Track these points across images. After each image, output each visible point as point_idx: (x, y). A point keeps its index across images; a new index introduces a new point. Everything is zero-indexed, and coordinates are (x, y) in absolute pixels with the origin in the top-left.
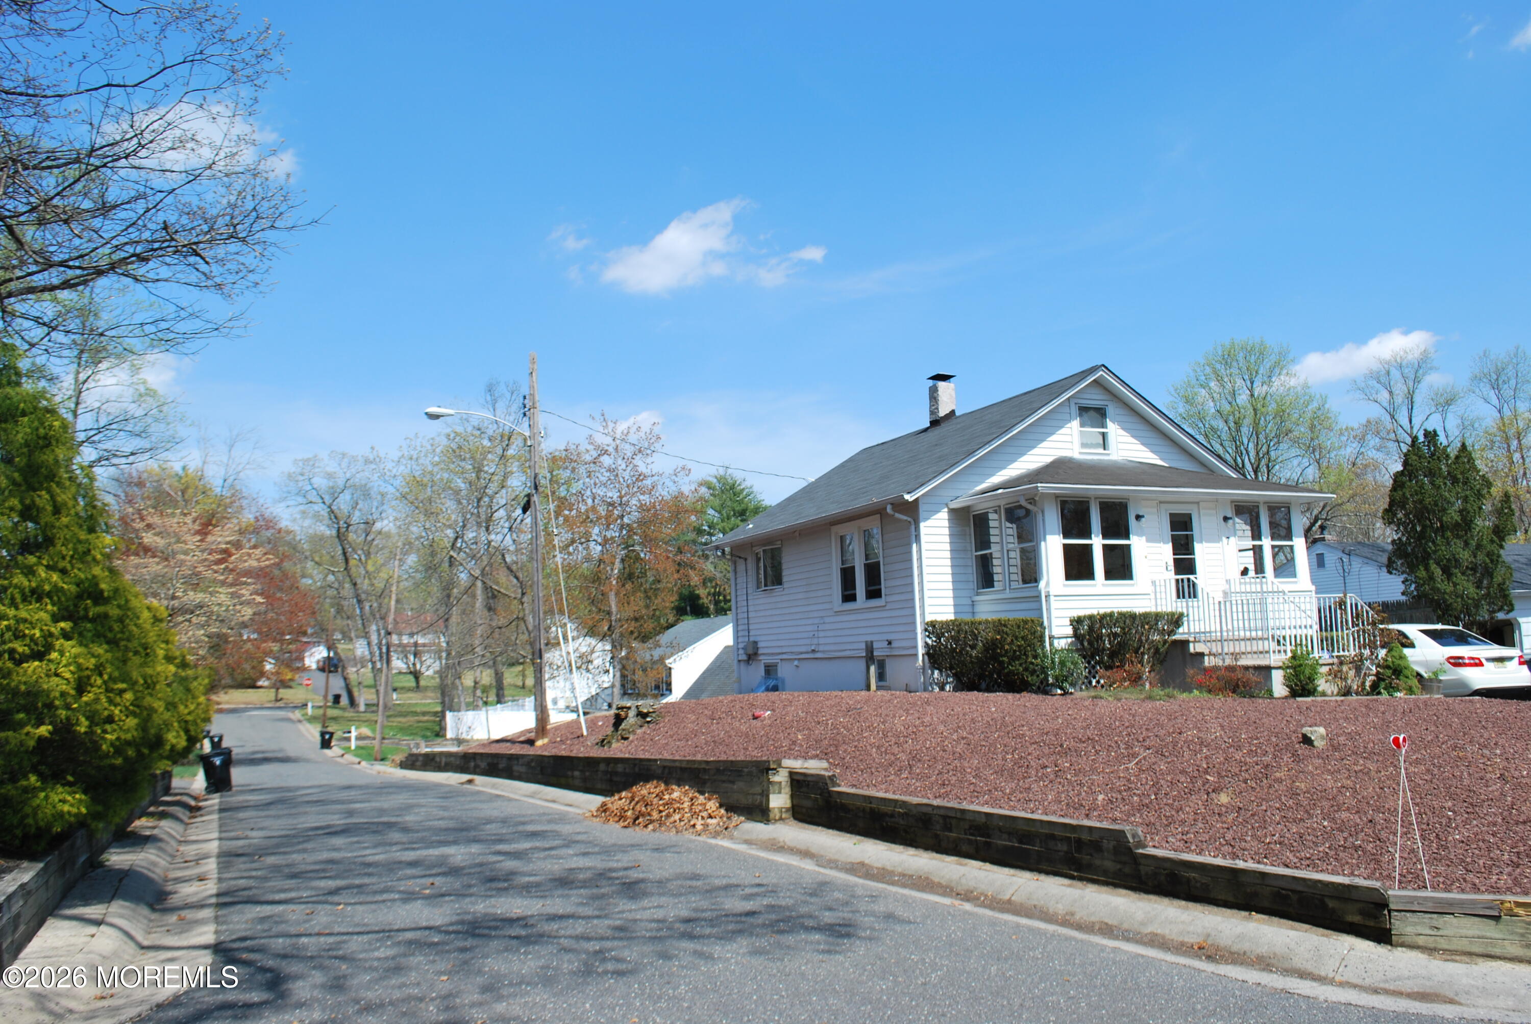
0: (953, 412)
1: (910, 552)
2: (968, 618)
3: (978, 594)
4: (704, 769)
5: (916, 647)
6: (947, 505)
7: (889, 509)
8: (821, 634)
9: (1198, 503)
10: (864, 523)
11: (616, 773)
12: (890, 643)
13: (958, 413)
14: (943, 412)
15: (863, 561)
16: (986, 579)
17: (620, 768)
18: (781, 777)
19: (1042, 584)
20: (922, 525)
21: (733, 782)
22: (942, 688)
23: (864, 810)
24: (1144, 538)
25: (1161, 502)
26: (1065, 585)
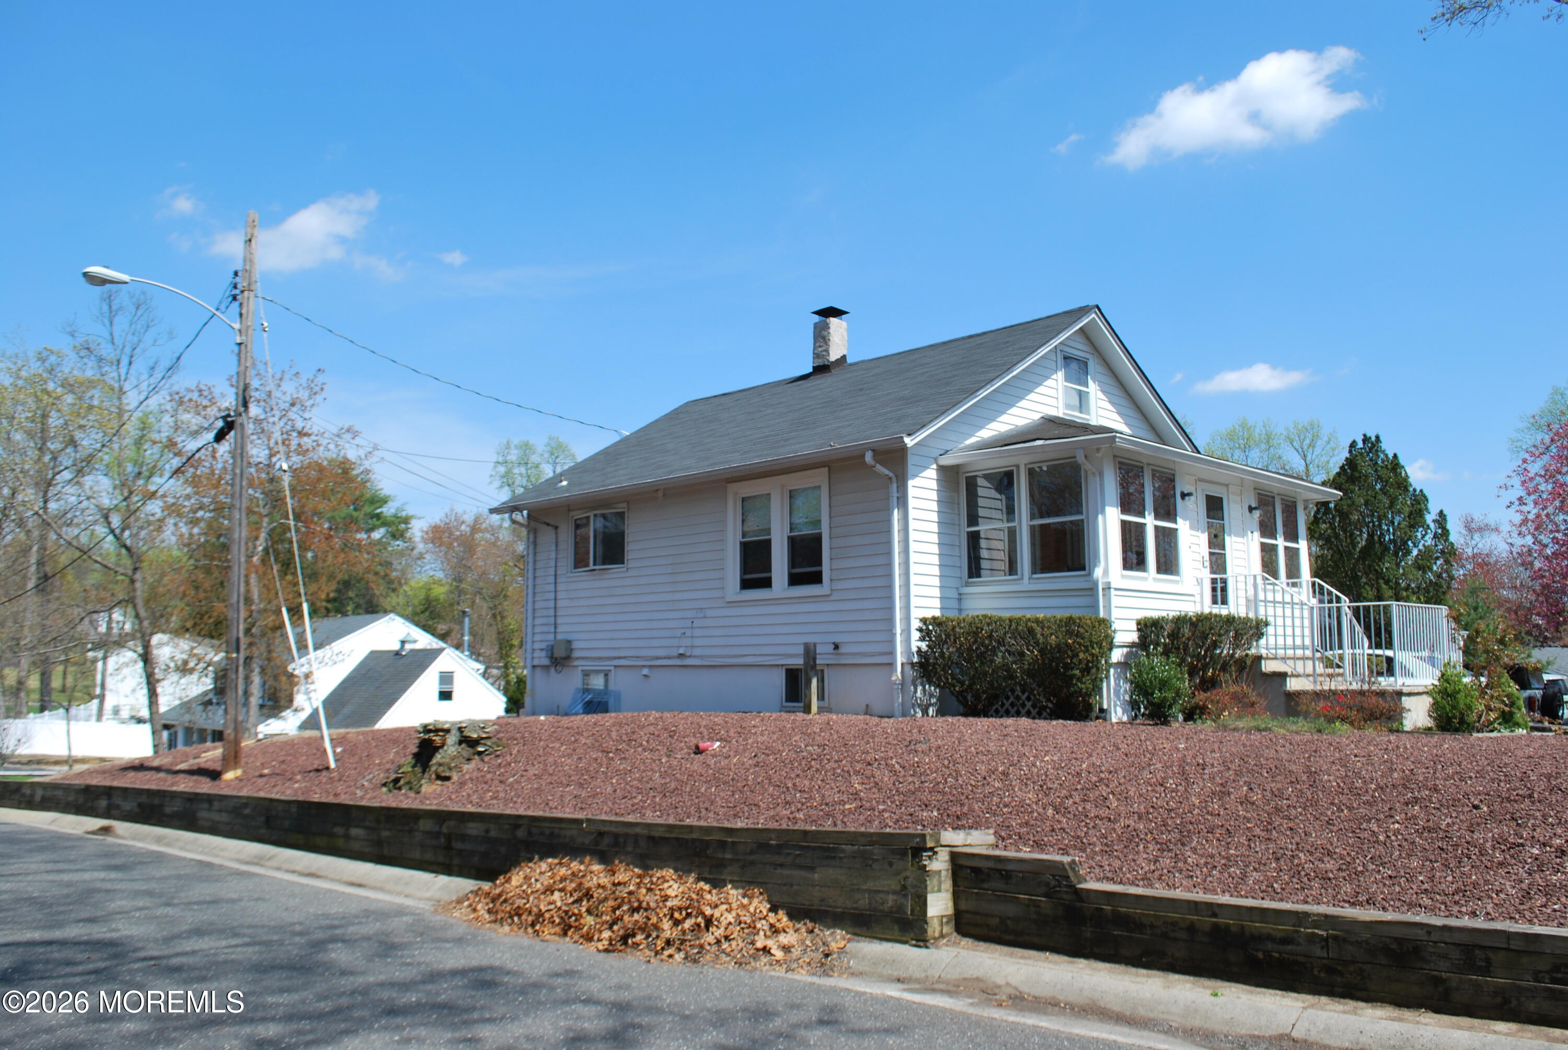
0: (844, 357)
1: (889, 521)
2: (952, 614)
3: (967, 585)
4: (722, 844)
5: (892, 653)
6: (936, 460)
7: (869, 457)
8: (697, 632)
9: (1227, 485)
10: (796, 481)
11: (464, 838)
12: (836, 647)
13: (849, 360)
14: (834, 356)
15: (787, 532)
17: (474, 829)
18: (939, 864)
19: (1098, 573)
20: (911, 483)
22: (925, 712)
24: (1188, 522)
25: (1200, 480)
26: (1123, 576)
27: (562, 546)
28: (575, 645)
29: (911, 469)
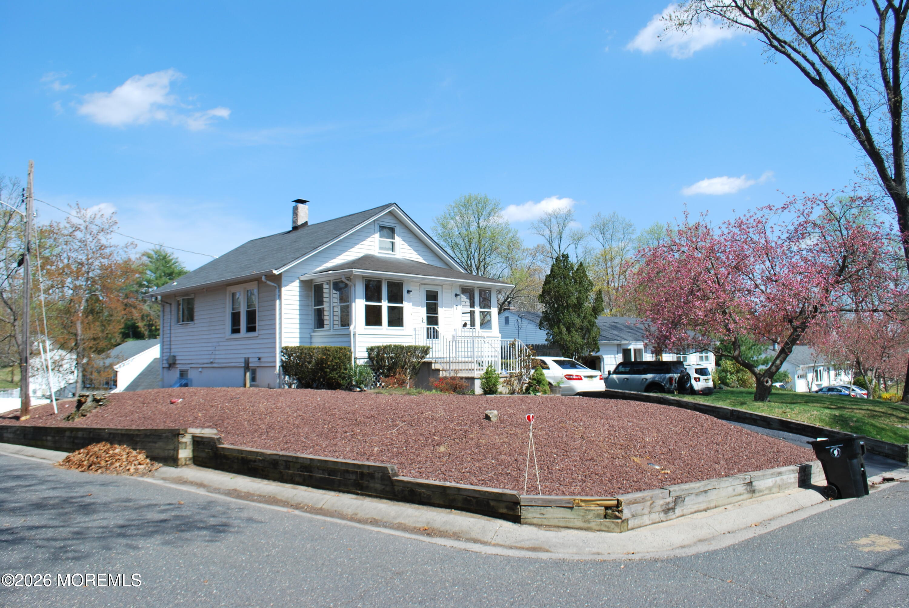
0: (306, 223)
1: (275, 305)
2: (307, 345)
3: (314, 332)
4: (137, 435)
5: (275, 362)
6: (299, 278)
7: (263, 278)
8: (217, 352)
9: (442, 285)
10: (249, 286)
11: (76, 438)
12: (259, 359)
13: (309, 224)
14: (300, 222)
15: (246, 309)
16: (320, 323)
17: (80, 434)
18: (187, 439)
19: (352, 327)
20: (283, 289)
21: (155, 443)
22: (290, 387)
23: (238, 459)
24: (411, 303)
25: (422, 284)
26: (365, 329)
27: (173, 313)
28: (177, 358)
29: (283, 282)
